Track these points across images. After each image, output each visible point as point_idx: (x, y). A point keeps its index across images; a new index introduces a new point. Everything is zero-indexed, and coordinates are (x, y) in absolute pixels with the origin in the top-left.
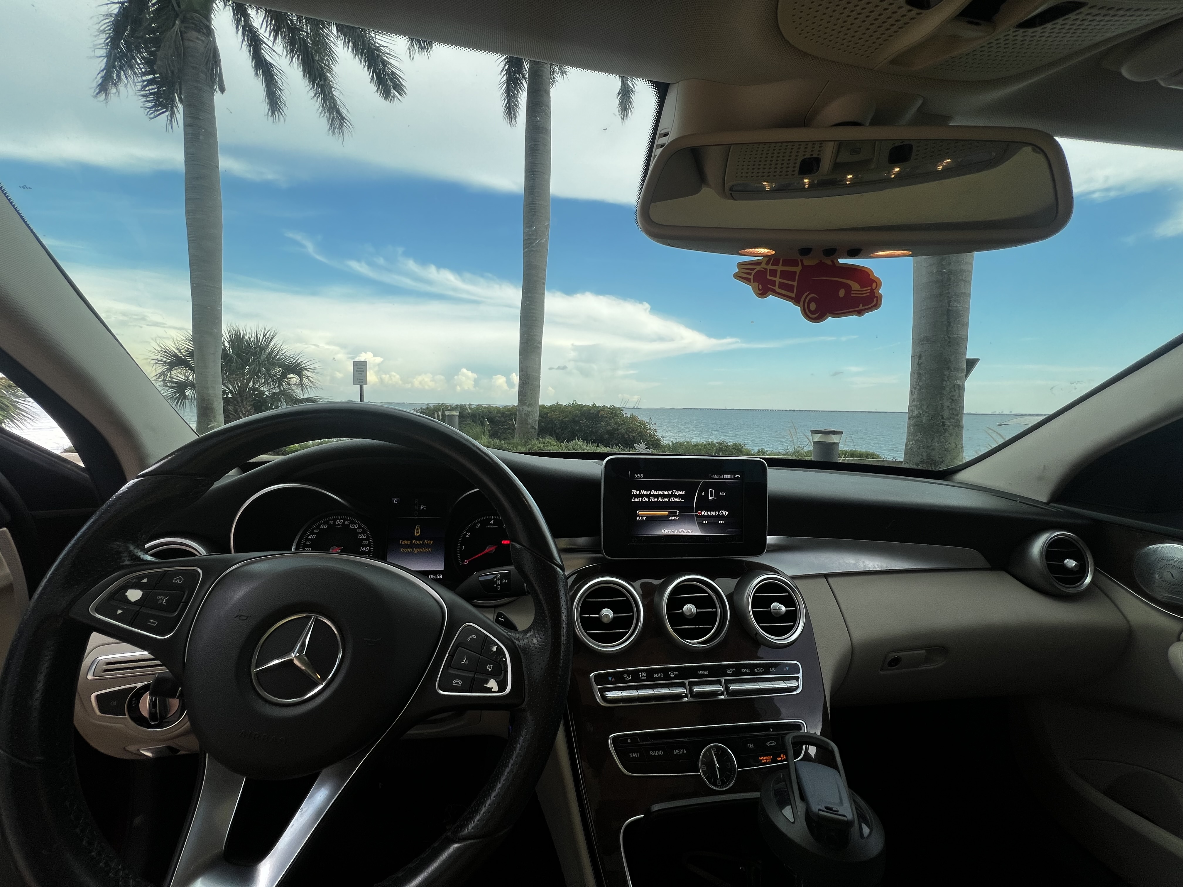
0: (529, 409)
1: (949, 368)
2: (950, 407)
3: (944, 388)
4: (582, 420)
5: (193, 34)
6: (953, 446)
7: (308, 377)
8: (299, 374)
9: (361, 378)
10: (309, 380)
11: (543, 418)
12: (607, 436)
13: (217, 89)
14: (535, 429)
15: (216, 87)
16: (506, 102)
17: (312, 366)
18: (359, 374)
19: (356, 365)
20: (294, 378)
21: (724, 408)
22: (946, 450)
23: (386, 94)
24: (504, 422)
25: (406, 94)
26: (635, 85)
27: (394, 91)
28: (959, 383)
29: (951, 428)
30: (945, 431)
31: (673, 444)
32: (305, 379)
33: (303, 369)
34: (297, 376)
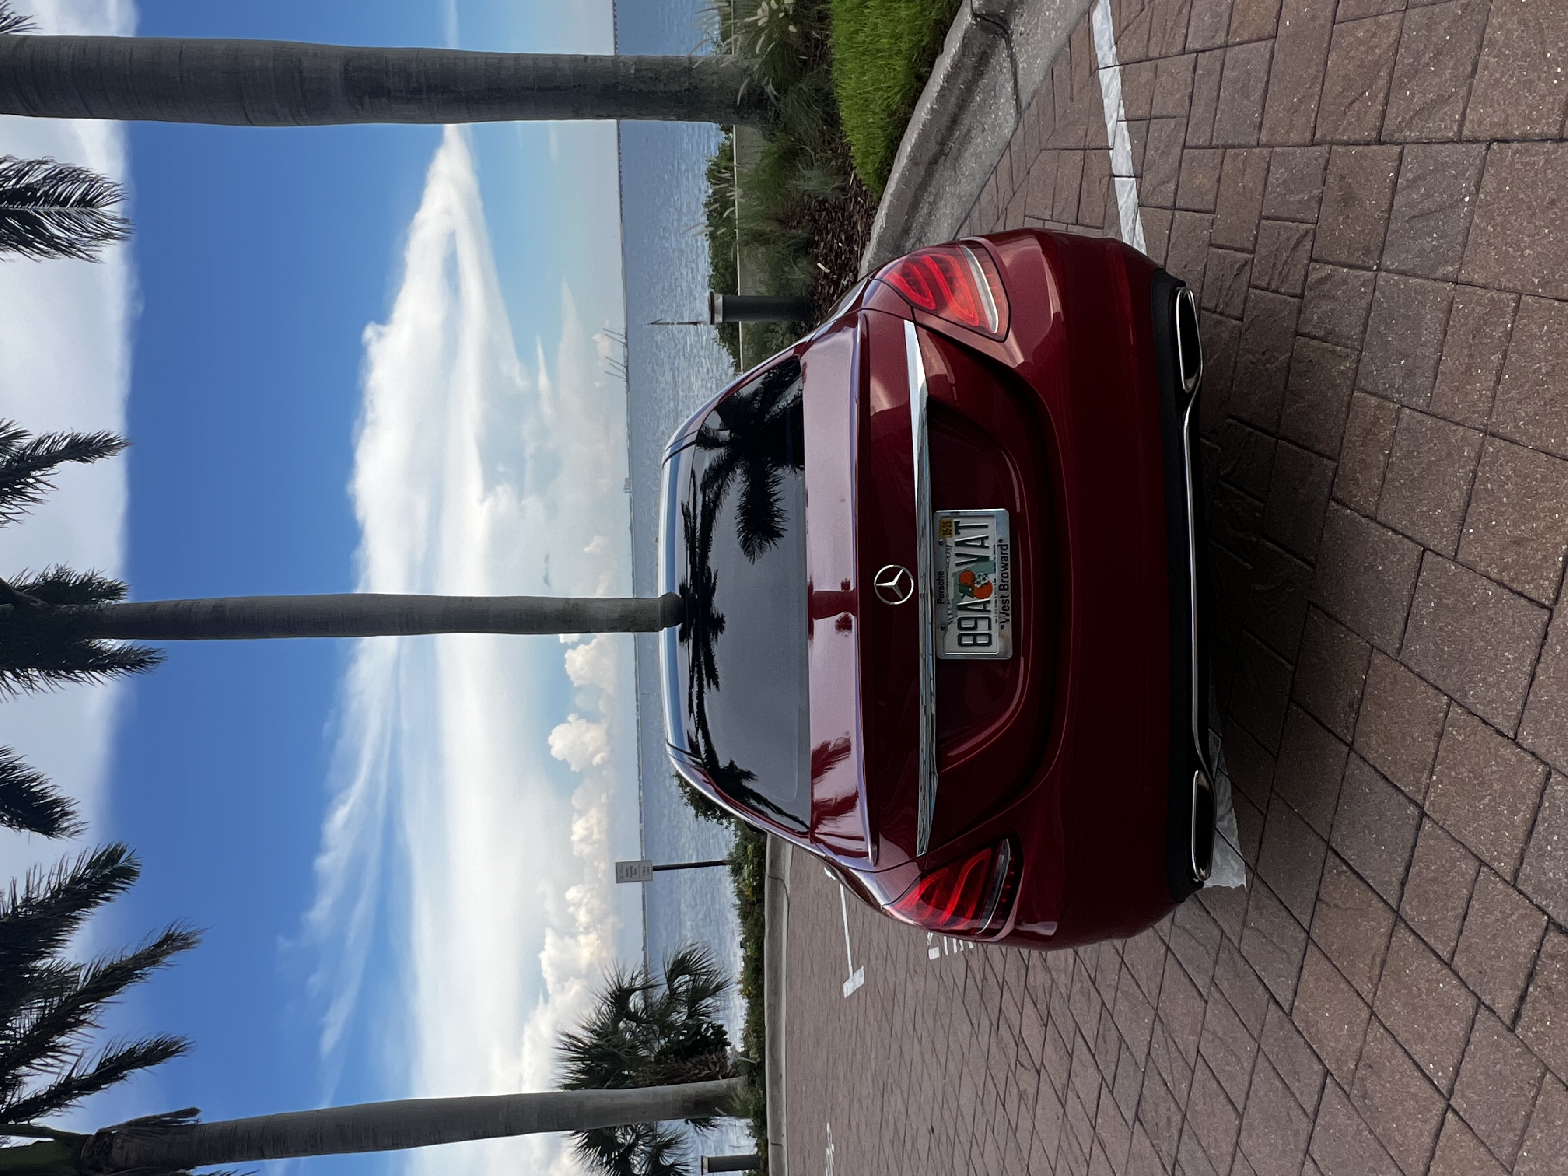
1: (615, 86)
2: (665, 82)
3: (640, 90)
5: (117, 1155)
6: (715, 77)
7: (632, 979)
8: (631, 991)
9: (641, 870)
10: (637, 976)
13: (195, 1118)
15: (191, 1121)
16: (122, 670)
17: (614, 974)
18: (635, 873)
19: (622, 878)
20: (636, 1001)
22: (722, 86)
23: (128, 873)
25: (120, 844)
26: (65, 435)
27: (120, 861)
28: (633, 71)
29: (692, 81)
30: (696, 87)
32: (637, 983)
33: (620, 988)
34: (632, 996)
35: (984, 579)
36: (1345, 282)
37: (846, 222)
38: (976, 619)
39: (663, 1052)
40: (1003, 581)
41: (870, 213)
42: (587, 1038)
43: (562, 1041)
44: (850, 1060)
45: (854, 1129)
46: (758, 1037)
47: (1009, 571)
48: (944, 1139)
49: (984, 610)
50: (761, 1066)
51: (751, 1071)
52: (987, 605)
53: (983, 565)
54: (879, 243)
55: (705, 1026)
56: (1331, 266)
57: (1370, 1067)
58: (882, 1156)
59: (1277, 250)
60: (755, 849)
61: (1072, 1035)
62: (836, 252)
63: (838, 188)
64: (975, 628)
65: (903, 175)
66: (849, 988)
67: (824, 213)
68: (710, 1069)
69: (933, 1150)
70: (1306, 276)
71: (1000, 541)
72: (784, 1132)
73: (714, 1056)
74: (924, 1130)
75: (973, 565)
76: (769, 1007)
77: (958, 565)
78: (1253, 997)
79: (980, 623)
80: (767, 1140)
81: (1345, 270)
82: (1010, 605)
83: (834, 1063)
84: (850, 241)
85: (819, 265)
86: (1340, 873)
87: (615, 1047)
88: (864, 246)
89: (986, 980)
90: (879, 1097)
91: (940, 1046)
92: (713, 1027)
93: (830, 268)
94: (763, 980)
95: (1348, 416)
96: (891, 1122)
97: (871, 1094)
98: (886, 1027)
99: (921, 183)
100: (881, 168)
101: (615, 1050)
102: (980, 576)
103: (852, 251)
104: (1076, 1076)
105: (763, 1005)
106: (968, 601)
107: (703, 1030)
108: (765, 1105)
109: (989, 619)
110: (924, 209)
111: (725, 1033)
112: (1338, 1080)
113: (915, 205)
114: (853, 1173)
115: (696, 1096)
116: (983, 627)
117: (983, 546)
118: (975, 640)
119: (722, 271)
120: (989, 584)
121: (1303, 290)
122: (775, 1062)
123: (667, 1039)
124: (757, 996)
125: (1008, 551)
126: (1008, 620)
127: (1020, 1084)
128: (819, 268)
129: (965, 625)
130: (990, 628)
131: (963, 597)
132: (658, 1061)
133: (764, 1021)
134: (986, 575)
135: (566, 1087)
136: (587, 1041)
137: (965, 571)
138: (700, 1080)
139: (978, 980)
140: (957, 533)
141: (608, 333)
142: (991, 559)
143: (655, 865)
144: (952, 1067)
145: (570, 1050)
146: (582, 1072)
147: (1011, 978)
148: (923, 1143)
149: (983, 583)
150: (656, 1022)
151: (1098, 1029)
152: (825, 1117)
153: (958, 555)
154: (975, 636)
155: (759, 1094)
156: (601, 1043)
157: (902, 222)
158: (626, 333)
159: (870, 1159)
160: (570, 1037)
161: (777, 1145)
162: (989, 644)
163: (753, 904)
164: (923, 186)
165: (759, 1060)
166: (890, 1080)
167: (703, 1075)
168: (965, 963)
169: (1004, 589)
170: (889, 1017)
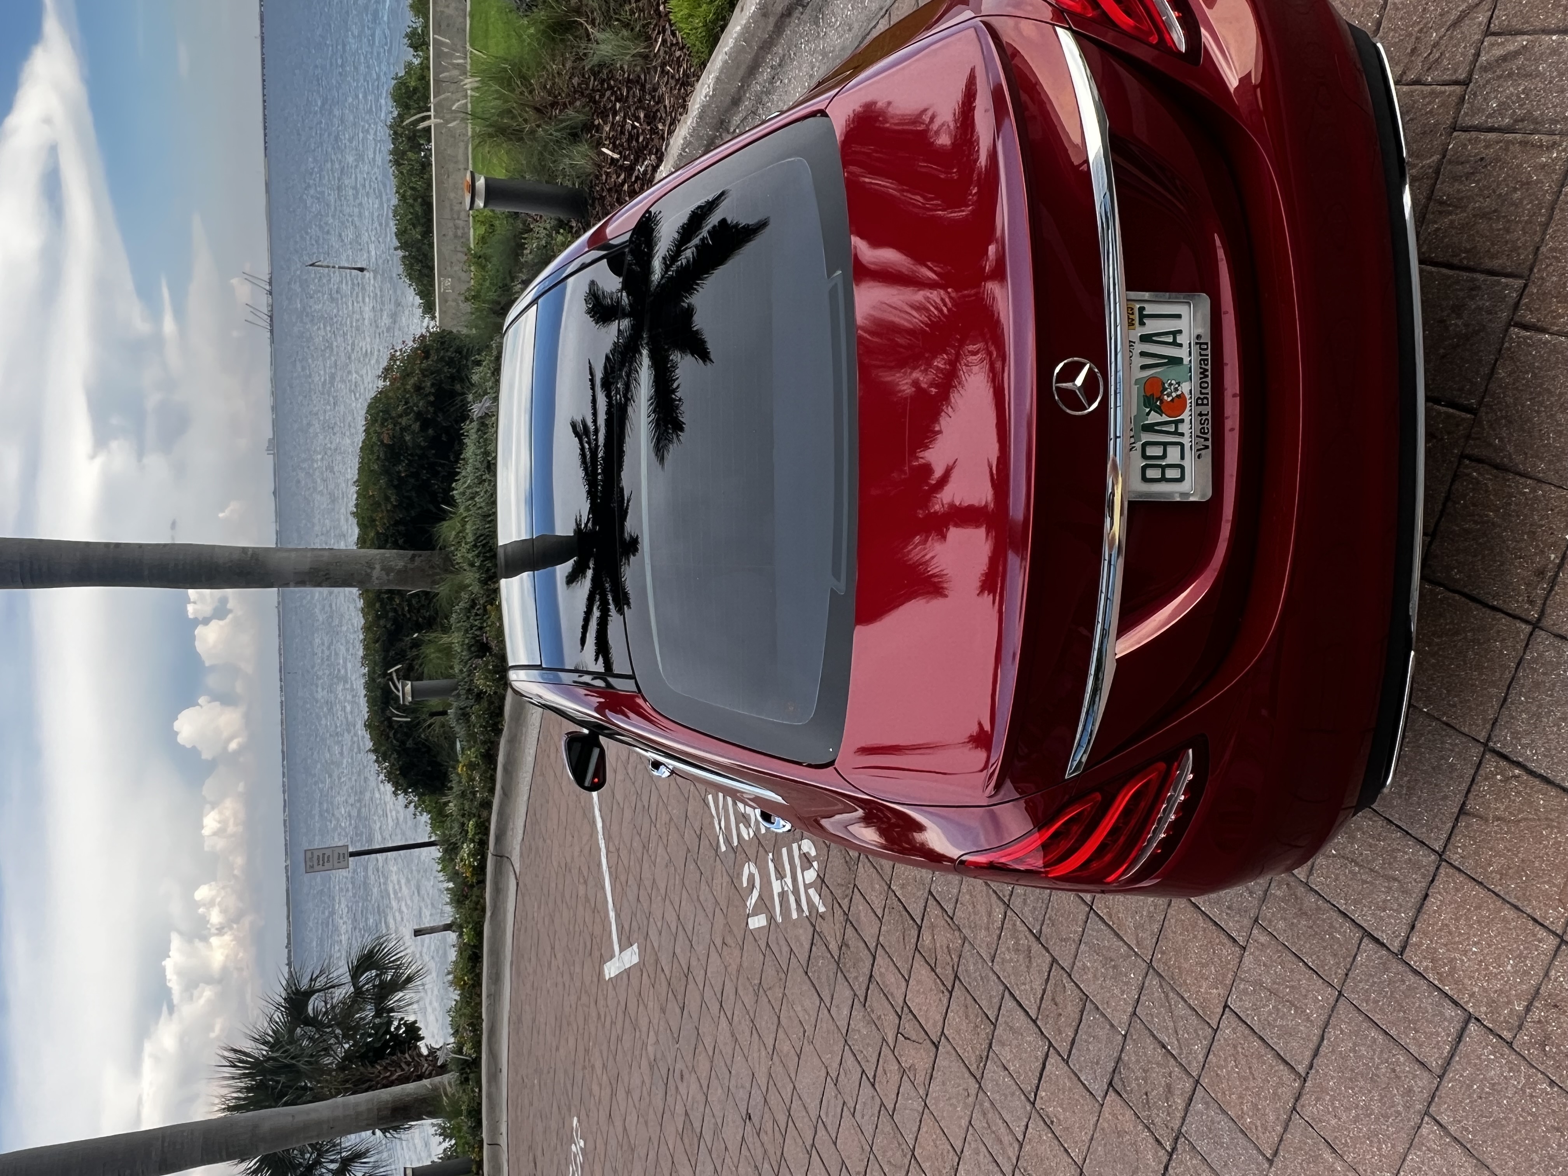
0: (378, 567)
4: (399, 472)
7: (311, 980)
8: (310, 993)
9: (336, 856)
10: (317, 977)
11: (386, 541)
12: (430, 431)
14: (414, 556)
18: (328, 861)
19: (312, 867)
20: (315, 1004)
21: (259, 41)
24: (395, 610)
31: (401, 248)
32: (317, 984)
33: (297, 992)
34: (312, 999)
35: (1176, 390)
36: (1554, 52)
37: (648, 97)
38: (1165, 445)
39: (349, 1057)
40: (1201, 393)
41: (687, 83)
42: (259, 1051)
43: (225, 1058)
44: (613, 1048)
45: (618, 1123)
46: (474, 1031)
47: (1209, 380)
48: (768, 1125)
49: (1176, 433)
50: (476, 1063)
51: (463, 1069)
52: (1180, 426)
53: (1175, 369)
54: (701, 116)
55: (396, 1023)
56: (1526, 37)
57: (1556, 1006)
58: (663, 1148)
59: (1420, 31)
60: (477, 825)
61: (996, 1000)
62: (630, 133)
63: (640, 55)
64: (1164, 456)
65: (746, 28)
66: (611, 970)
67: (608, 93)
68: (403, 1070)
69: (749, 1140)
70: (1477, 55)
71: (1198, 337)
72: (504, 1129)
73: (407, 1055)
74: (734, 1119)
75: (1159, 370)
76: (488, 996)
77: (1144, 367)
78: (1333, 937)
79: (1170, 449)
80: (481, 1141)
81: (1554, 38)
82: (1210, 426)
83: (587, 1051)
84: (651, 118)
85: (604, 150)
86: (1506, 780)
87: (292, 1058)
88: (674, 122)
89: (847, 946)
90: (661, 1085)
91: (765, 1022)
92: (405, 1024)
93: (620, 153)
94: (481, 969)
95: (1551, 217)
96: (680, 1110)
97: (648, 1082)
98: (673, 1007)
99: (765, 42)
100: (714, 22)
101: (294, 1062)
102: (1171, 384)
103: (654, 131)
104: (1003, 1044)
105: (480, 995)
106: (1154, 418)
107: (392, 1029)
108: (480, 1104)
109: (1182, 445)
110: (765, 74)
111: (419, 1029)
112: (1490, 1026)
113: (753, 70)
114: (615, 1171)
115: (394, 1101)
116: (1173, 455)
117: (1175, 344)
118: (1163, 473)
119: (411, 201)
120: (1181, 397)
121: (1471, 73)
122: (494, 1056)
123: (351, 1042)
124: (473, 986)
125: (1209, 352)
126: (1207, 447)
127: (902, 1060)
128: (604, 153)
129: (1151, 451)
130: (1182, 458)
131: (1148, 414)
132: (341, 1068)
133: (481, 1013)
134: (1179, 384)
135: (229, 1109)
136: (256, 1053)
137: (1151, 378)
138: (391, 1084)
139: (833, 946)
140: (1142, 324)
141: (250, 278)
142: (1186, 361)
143: (351, 850)
144: (785, 1047)
145: (235, 1066)
146: (248, 1089)
147: (891, 939)
148: (732, 1133)
149: (1174, 395)
150: (338, 1025)
151: (1044, 991)
152: (570, 1110)
153: (1143, 354)
154: (1163, 468)
155: (473, 1091)
156: (275, 1055)
157: (733, 90)
158: (271, 279)
159: (643, 1154)
160: (235, 1051)
161: (494, 1144)
162: (1181, 479)
163: (472, 886)
164: (767, 46)
165: (474, 1056)
166: (679, 1066)
167: (394, 1077)
168: (811, 929)
169: (1203, 404)
170: (680, 997)
